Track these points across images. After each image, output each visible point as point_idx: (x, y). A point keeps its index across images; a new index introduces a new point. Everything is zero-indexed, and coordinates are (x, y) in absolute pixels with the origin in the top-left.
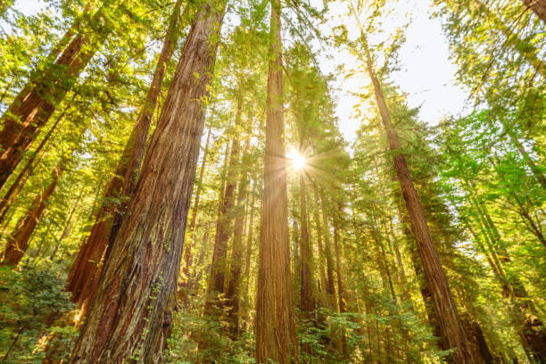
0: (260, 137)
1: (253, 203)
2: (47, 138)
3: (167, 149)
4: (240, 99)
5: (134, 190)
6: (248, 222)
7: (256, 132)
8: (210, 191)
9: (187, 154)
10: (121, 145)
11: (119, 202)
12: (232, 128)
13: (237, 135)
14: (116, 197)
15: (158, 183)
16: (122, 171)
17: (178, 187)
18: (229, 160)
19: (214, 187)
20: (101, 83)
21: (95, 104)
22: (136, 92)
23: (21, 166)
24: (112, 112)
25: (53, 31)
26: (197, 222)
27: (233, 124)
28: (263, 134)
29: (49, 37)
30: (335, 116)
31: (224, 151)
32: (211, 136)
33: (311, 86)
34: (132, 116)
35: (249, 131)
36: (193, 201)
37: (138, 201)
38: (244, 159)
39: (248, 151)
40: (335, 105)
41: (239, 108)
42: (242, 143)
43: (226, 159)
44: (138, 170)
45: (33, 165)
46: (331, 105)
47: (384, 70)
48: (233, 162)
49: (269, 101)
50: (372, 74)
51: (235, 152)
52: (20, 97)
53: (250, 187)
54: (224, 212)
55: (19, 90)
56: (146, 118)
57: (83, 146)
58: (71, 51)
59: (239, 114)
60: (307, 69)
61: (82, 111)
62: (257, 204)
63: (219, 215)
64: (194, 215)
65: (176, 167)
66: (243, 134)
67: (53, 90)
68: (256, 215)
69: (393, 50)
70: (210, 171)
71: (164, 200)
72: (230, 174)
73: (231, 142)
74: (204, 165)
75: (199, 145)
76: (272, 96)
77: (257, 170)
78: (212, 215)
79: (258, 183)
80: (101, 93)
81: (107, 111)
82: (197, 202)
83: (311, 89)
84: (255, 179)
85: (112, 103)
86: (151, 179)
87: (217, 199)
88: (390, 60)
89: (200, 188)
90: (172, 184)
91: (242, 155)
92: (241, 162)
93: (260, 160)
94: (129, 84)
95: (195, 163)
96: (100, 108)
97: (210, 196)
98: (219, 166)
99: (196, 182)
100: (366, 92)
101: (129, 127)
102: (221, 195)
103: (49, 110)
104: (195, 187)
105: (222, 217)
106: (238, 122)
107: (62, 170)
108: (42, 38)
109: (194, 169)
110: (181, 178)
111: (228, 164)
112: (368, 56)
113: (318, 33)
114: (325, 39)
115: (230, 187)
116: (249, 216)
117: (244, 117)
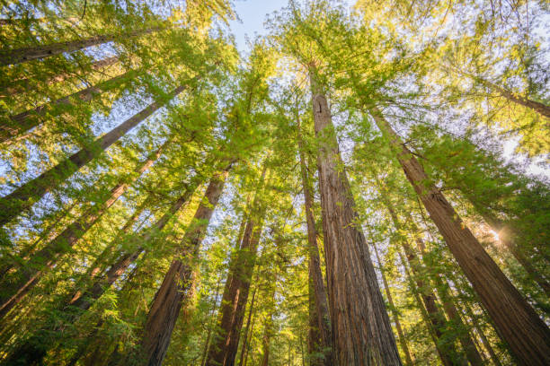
0: (430, 230)
1: (469, 311)
2: (251, 311)
3: (344, 282)
4: (388, 203)
5: (332, 337)
6: (479, 338)
7: (422, 226)
8: (408, 313)
9: (364, 281)
10: (304, 296)
11: (323, 356)
12: (395, 234)
13: (404, 239)
14: (319, 351)
15: (351, 322)
16: (315, 322)
17: (372, 320)
18: (410, 269)
19: (410, 307)
20: (272, 249)
21: (274, 268)
22: (299, 243)
23: (240, 344)
24: (288, 269)
25: (234, 227)
26: (413, 358)
27: (394, 230)
28: (432, 224)
29: (232, 233)
30: (504, 165)
31: (400, 261)
32: (379, 252)
33: (452, 153)
34: (303, 265)
35: (415, 229)
36: (395, 330)
37: (340, 349)
38: (426, 260)
39: (426, 250)
40: (498, 154)
41: (392, 211)
42: (414, 245)
43: (406, 269)
44: (327, 316)
45: (248, 339)
46: (491, 157)
47: (533, 87)
48: (416, 269)
49: (418, 190)
50: (521, 101)
51: (412, 257)
52: (227, 286)
53: (454, 292)
54: (439, 334)
55: (225, 280)
56: (315, 262)
57: (277, 308)
58: (247, 235)
59: (395, 218)
60: (438, 141)
61: (268, 278)
62: (477, 311)
63: (434, 340)
64: (406, 350)
65: (360, 298)
66: (409, 235)
67: (245, 270)
68: (485, 326)
69: (527, 65)
70: (396, 289)
71: (365, 341)
72: (420, 284)
73: (402, 249)
74: (386, 285)
75: (372, 266)
76: (418, 184)
77: (450, 268)
78: (427, 343)
79: (460, 282)
80: (275, 257)
81: (284, 270)
82: (400, 332)
83: (455, 155)
84: (452, 278)
85: (285, 261)
86: (342, 320)
87: (420, 320)
88: (533, 75)
89: (396, 313)
90: (364, 318)
91: (421, 257)
92: (424, 265)
93: (446, 255)
94: (292, 239)
95: (377, 287)
96: (278, 269)
97: (411, 319)
98: (403, 279)
99: (388, 307)
100: (528, 121)
101: (304, 276)
102: (423, 313)
103: (246, 286)
104: (390, 313)
105: (441, 342)
106: (398, 226)
107: (268, 337)
108: (229, 236)
109: (379, 293)
110: (370, 308)
111: (412, 274)
112: (499, 90)
113: (427, 107)
114: (438, 107)
115: (429, 299)
116: (475, 331)
117: (402, 218)
